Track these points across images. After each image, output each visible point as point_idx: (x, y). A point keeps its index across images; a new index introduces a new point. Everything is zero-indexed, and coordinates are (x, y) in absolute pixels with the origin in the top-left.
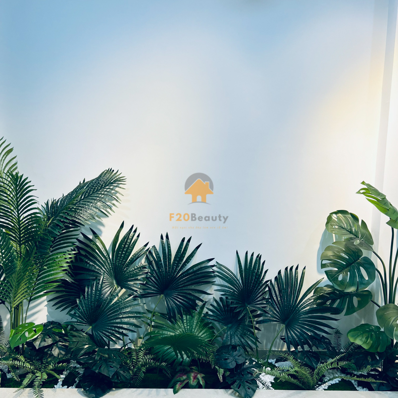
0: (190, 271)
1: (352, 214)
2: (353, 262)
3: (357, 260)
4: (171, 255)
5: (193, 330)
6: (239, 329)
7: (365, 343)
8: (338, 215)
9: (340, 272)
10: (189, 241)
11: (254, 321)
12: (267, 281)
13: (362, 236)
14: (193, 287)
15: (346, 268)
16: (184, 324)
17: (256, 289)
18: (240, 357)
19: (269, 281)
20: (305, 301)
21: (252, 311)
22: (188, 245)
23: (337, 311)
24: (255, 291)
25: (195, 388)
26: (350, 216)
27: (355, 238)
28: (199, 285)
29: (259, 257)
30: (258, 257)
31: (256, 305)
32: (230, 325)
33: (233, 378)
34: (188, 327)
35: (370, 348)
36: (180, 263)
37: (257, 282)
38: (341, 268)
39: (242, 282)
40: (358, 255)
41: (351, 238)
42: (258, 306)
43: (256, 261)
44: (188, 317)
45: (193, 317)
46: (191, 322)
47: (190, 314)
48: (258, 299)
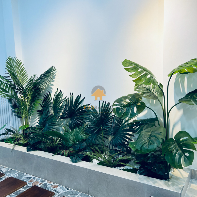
2: (133, 104)
3: (135, 103)
4: (73, 101)
5: (78, 134)
7: (134, 147)
12: (113, 116)
14: (81, 116)
15: (127, 107)
16: (75, 132)
17: (106, 119)
18: (83, 146)
21: (103, 129)
22: (80, 97)
29: (109, 104)
32: (92, 134)
37: (106, 115)
38: (123, 107)
39: (100, 115)
42: (106, 127)
43: (107, 105)
44: (78, 129)
45: (80, 129)
46: (78, 131)
47: (79, 128)
48: (107, 124)
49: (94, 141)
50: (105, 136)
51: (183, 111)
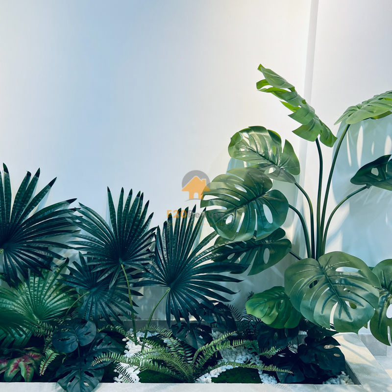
0: (39, 217)
1: (271, 133)
2: (254, 199)
3: (260, 195)
4: (10, 194)
5: (43, 296)
6: (105, 294)
7: (267, 315)
8: (250, 133)
9: (230, 212)
10: (38, 174)
11: (130, 283)
12: (153, 229)
13: (283, 163)
14: (44, 239)
15: (241, 206)
16: (29, 289)
17: (135, 240)
18: (88, 335)
19: (155, 228)
20: (199, 255)
21: (129, 271)
22: (37, 180)
23: (239, 269)
24: (133, 243)
25: (12, 381)
26: (268, 134)
27: (269, 165)
28: (53, 236)
29: (140, 196)
30: (138, 195)
31: (133, 261)
32: (94, 290)
33: (69, 366)
34: (36, 293)
35: (273, 323)
36: (25, 206)
37: (136, 230)
38: (233, 207)
39: (115, 230)
40: (263, 188)
41: (262, 165)
42: (137, 263)
43: (136, 201)
44: (37, 279)
45: (45, 279)
46: (41, 285)
47: (40, 275)
48: (138, 254)
49: (107, 309)
50: (135, 289)
51: (349, 209)
